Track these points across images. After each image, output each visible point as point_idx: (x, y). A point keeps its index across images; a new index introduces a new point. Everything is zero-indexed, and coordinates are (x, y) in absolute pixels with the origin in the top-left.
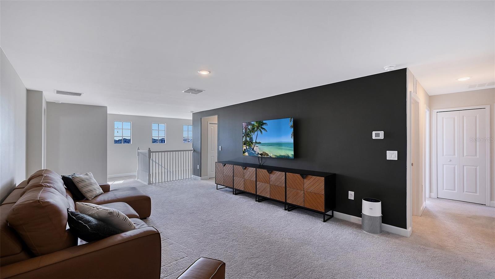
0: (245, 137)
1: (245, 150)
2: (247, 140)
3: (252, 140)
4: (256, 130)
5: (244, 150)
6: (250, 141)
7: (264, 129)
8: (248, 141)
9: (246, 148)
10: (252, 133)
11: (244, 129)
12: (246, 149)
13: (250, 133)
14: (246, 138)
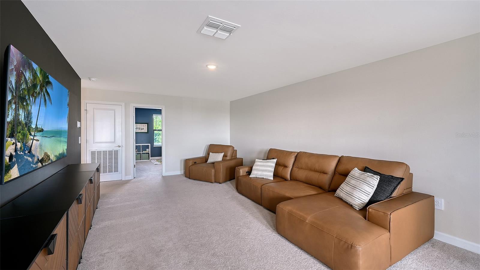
0: (14, 106)
1: (11, 157)
2: (20, 117)
3: (31, 122)
4: (39, 93)
5: (7, 159)
6: (26, 124)
7: (49, 96)
8: (20, 123)
9: (16, 150)
10: (31, 99)
11: (15, 73)
12: (14, 154)
13: (27, 98)
14: (17, 110)
